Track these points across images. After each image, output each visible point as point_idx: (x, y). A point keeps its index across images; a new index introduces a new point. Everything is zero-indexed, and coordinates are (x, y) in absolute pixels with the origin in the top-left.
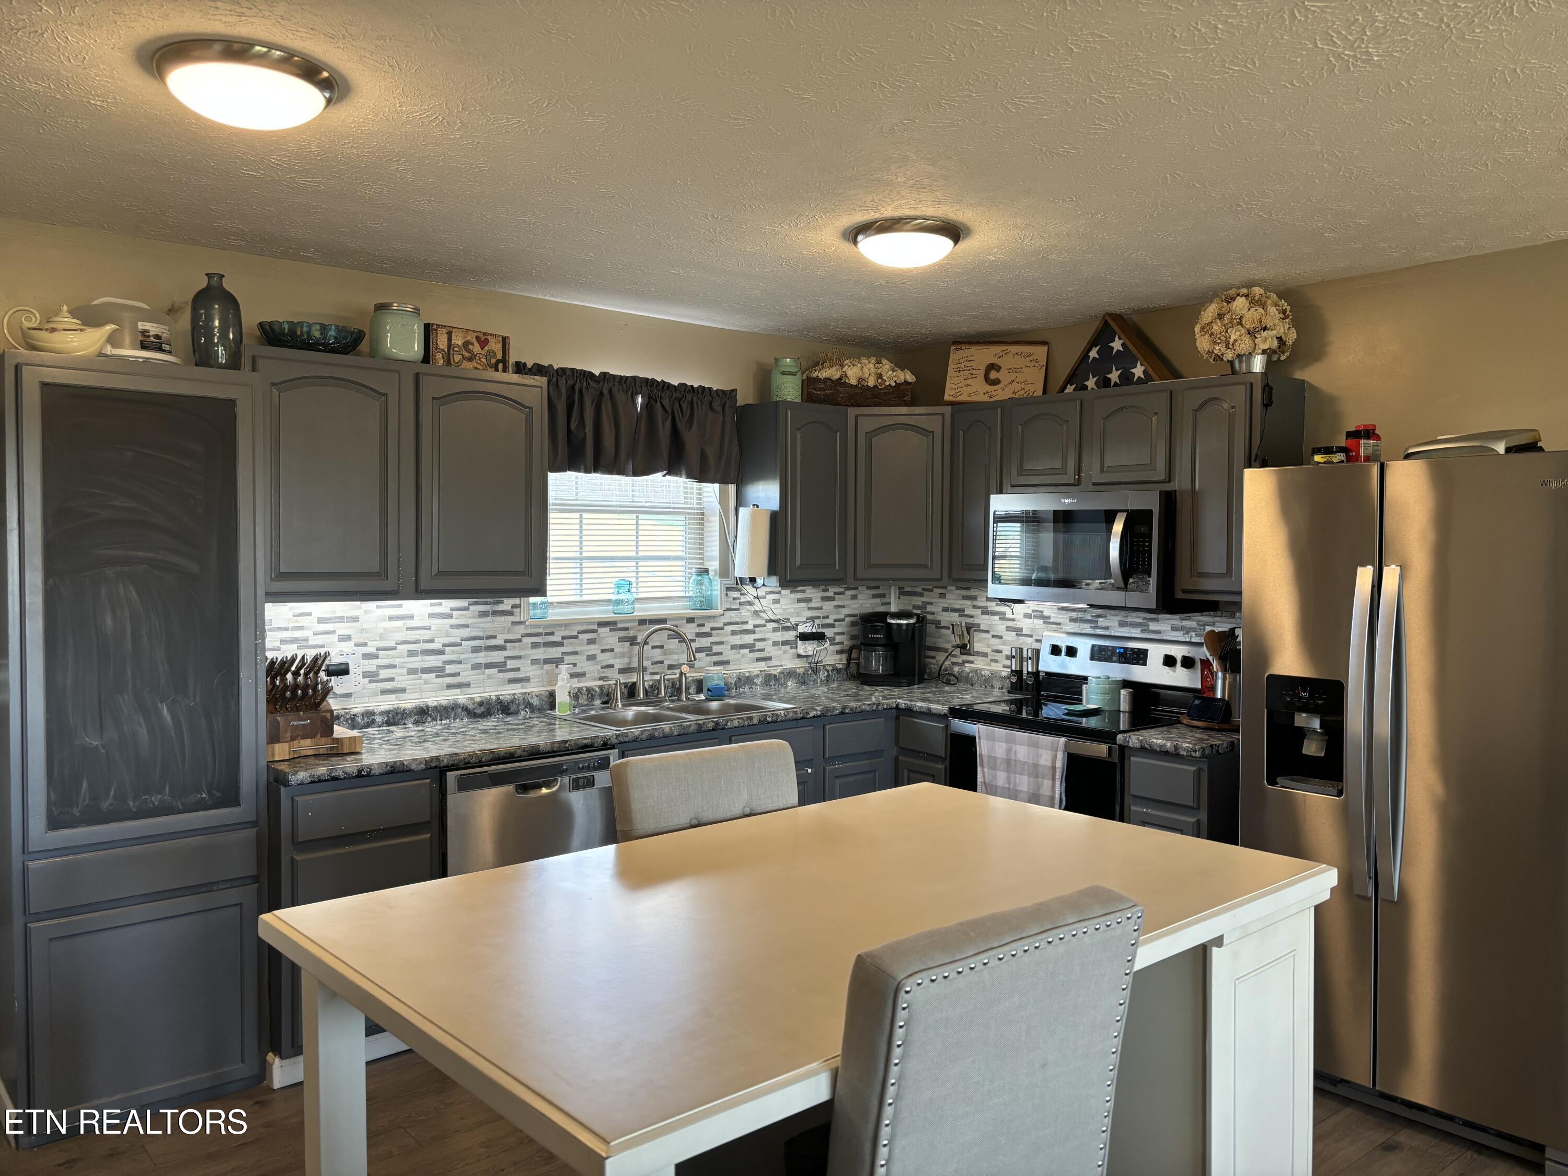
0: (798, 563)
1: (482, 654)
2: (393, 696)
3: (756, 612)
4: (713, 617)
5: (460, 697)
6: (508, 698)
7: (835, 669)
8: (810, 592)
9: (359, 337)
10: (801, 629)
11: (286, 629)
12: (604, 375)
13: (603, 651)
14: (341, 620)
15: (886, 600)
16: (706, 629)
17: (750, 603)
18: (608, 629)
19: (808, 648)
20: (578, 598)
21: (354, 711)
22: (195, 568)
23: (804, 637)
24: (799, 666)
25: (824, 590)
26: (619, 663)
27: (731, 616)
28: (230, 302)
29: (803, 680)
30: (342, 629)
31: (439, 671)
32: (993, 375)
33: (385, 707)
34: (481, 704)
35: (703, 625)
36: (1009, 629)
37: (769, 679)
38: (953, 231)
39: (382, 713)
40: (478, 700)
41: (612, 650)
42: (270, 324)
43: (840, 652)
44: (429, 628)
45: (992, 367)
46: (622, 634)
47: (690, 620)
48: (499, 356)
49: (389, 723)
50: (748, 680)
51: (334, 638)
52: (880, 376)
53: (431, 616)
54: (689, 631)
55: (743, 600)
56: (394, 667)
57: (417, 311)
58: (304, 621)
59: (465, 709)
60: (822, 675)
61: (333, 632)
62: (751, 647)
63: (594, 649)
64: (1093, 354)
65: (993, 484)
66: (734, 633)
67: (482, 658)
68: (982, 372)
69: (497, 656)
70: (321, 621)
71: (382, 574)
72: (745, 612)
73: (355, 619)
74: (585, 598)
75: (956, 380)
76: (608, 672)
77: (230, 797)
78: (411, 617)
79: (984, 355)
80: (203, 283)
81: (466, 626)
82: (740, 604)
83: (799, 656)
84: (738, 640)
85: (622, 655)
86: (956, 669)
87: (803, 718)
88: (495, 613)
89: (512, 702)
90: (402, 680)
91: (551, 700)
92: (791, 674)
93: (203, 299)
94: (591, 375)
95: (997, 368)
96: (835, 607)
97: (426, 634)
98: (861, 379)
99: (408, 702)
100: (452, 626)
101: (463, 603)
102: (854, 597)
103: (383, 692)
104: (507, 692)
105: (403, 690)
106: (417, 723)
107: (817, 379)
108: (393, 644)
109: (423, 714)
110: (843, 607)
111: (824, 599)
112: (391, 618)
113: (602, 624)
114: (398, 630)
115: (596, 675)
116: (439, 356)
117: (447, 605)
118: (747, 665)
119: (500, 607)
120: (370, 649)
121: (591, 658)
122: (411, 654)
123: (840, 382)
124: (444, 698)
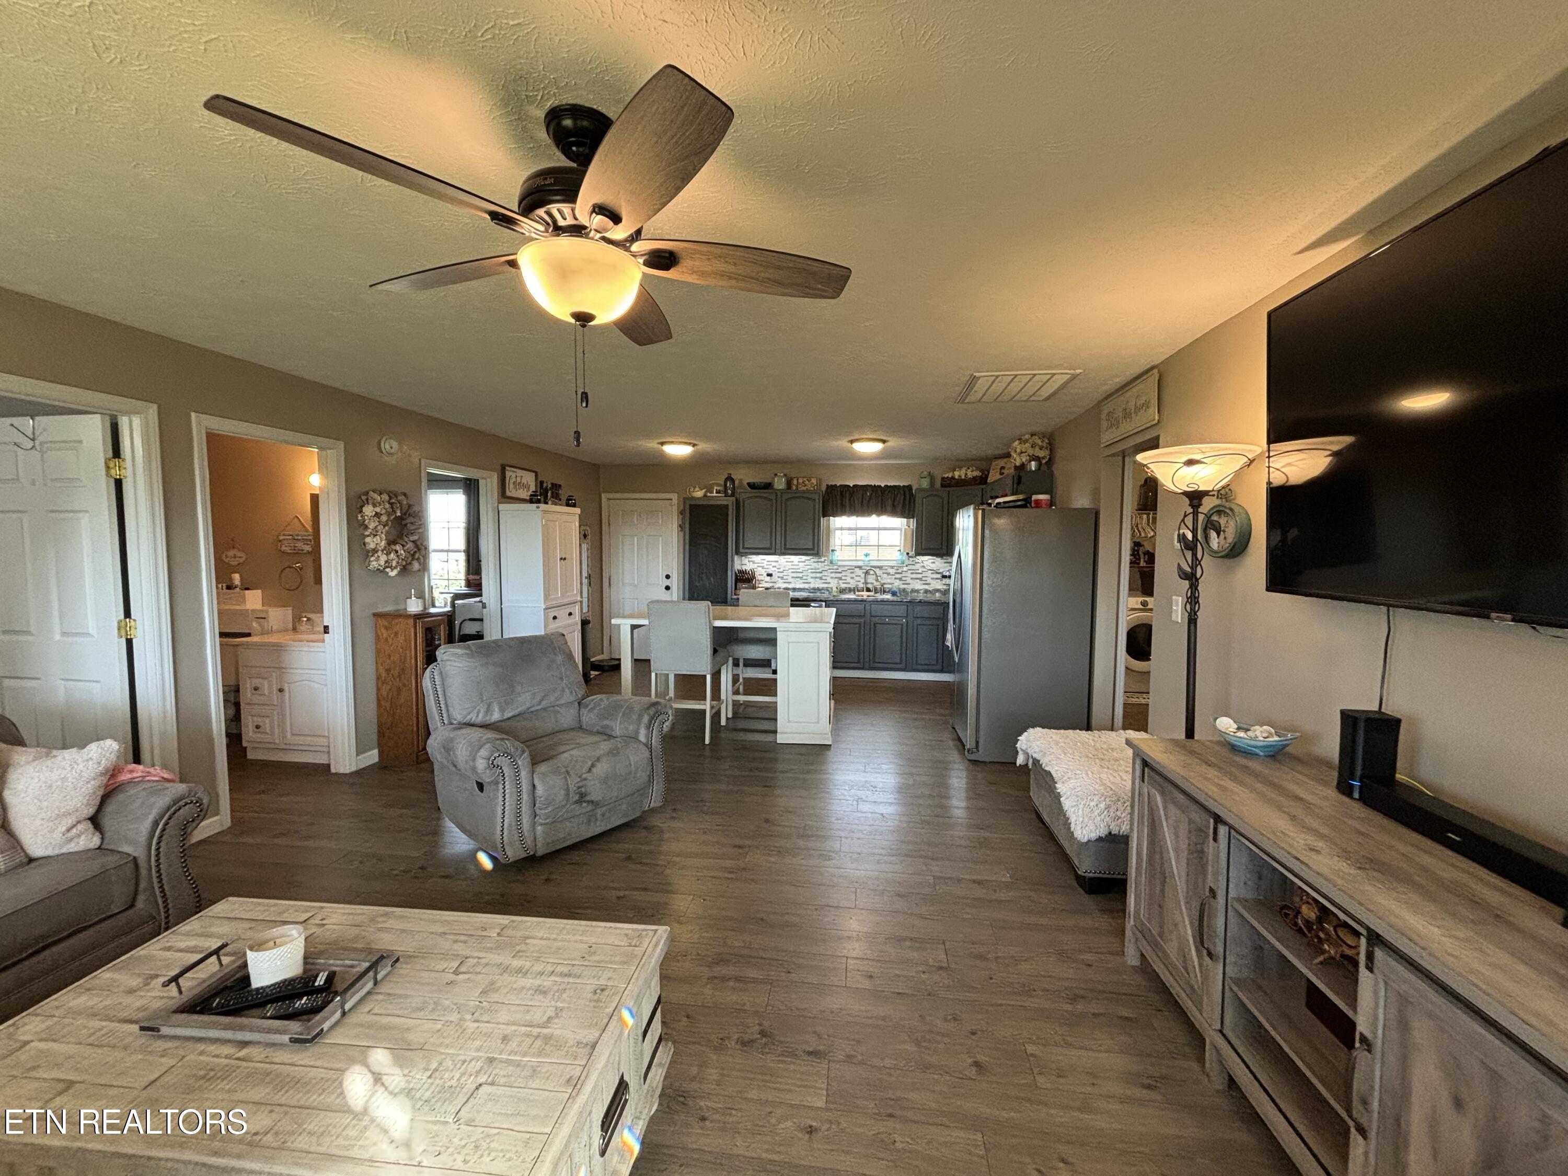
3: (923, 566)
4: (902, 567)
5: (806, 586)
9: (767, 484)
10: (945, 574)
12: (856, 485)
13: (857, 576)
16: (900, 571)
17: (920, 563)
18: (858, 569)
21: (775, 587)
22: (719, 547)
23: (945, 577)
24: (943, 588)
27: (911, 567)
28: (733, 481)
30: (774, 564)
31: (801, 578)
32: (1002, 472)
33: (783, 587)
34: (812, 589)
35: (898, 570)
37: (926, 591)
40: (811, 587)
41: (860, 576)
42: (750, 483)
44: (797, 564)
45: (1003, 468)
46: (864, 571)
47: (892, 568)
48: (815, 484)
50: (917, 591)
52: (967, 474)
53: (799, 561)
54: (892, 571)
55: (916, 561)
56: (788, 576)
57: (785, 475)
58: (763, 561)
59: (808, 590)
61: (771, 565)
62: (920, 579)
63: (853, 575)
66: (912, 573)
67: (814, 575)
68: (1000, 470)
69: (818, 575)
70: (768, 561)
71: (770, 549)
72: (917, 566)
73: (777, 562)
75: (992, 474)
76: (858, 583)
78: (793, 562)
79: (1001, 463)
80: (727, 476)
81: (810, 565)
82: (916, 563)
83: (944, 584)
84: (914, 576)
85: (863, 578)
89: (822, 589)
90: (790, 580)
92: (938, 590)
93: (727, 480)
94: (851, 486)
97: (797, 567)
98: (960, 476)
99: (791, 586)
100: (805, 565)
101: (808, 558)
103: (785, 583)
104: (822, 586)
105: (791, 583)
109: (794, 590)
112: (786, 561)
113: (856, 567)
115: (854, 584)
116: (793, 486)
117: (804, 558)
118: (918, 586)
119: (819, 560)
121: (852, 578)
123: (953, 478)
124: (802, 586)
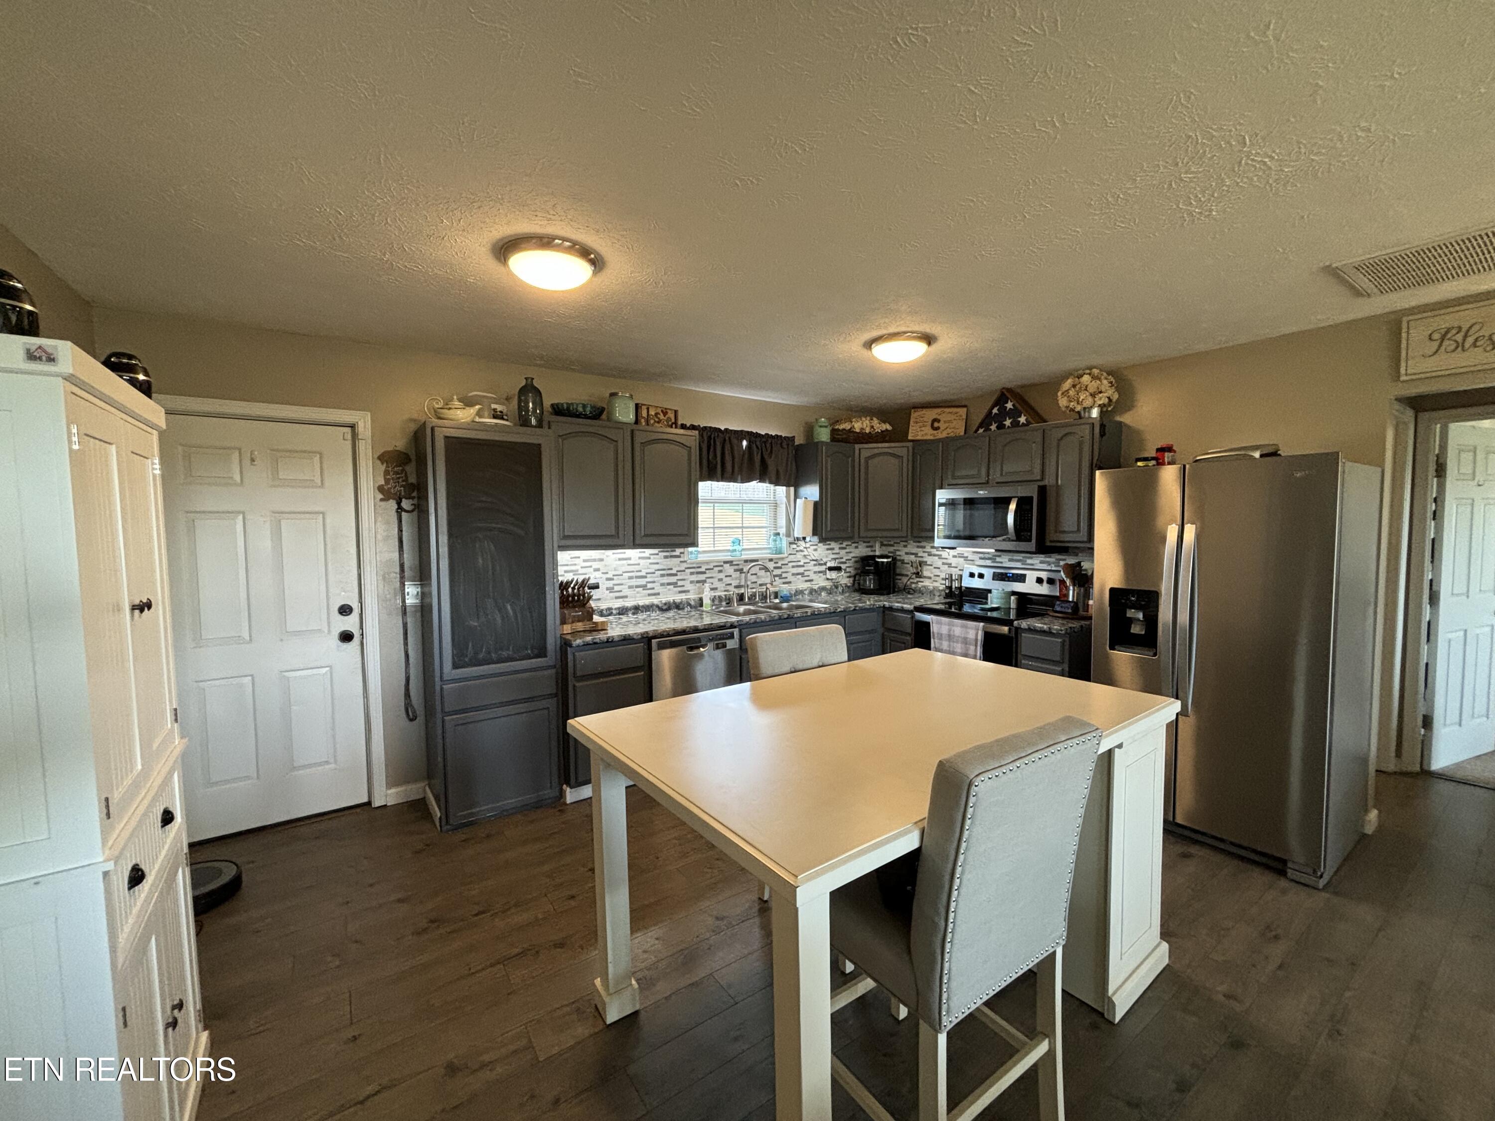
0: (829, 529)
1: (665, 578)
2: (621, 600)
3: (805, 556)
4: (782, 559)
5: (655, 600)
6: (679, 601)
7: (846, 586)
8: (833, 545)
9: (602, 410)
10: (829, 564)
11: (567, 565)
12: (726, 430)
13: (726, 576)
14: (595, 560)
15: (873, 549)
16: (779, 565)
17: (802, 551)
18: (728, 565)
19: (833, 575)
20: (712, 549)
21: (601, 608)
22: (522, 533)
23: (831, 569)
24: (828, 584)
25: (841, 544)
26: (735, 583)
27: (792, 558)
28: (538, 393)
29: (830, 592)
30: (596, 565)
31: (644, 587)
32: (936, 425)
33: (617, 606)
34: (665, 604)
35: (777, 563)
36: (943, 564)
37: (812, 591)
38: (929, 339)
39: (616, 609)
40: (664, 602)
41: (731, 576)
42: (557, 405)
43: (849, 577)
44: (639, 564)
45: (935, 420)
46: (736, 567)
47: (771, 560)
48: (673, 421)
49: (619, 614)
50: (801, 592)
51: (591, 570)
52: (872, 427)
53: (640, 558)
54: (771, 565)
55: (798, 549)
56: (622, 584)
57: (631, 397)
58: (577, 561)
59: (657, 606)
60: (840, 589)
61: (591, 567)
62: (802, 574)
63: (722, 576)
64: (995, 411)
65: (938, 483)
66: (793, 567)
67: (666, 580)
68: (930, 423)
69: (673, 579)
70: (584, 561)
71: (616, 536)
72: (799, 556)
73: (602, 560)
74: (716, 549)
75: (914, 428)
76: (728, 588)
77: (542, 652)
78: (630, 559)
79: (930, 414)
80: (523, 383)
81: (658, 563)
82: (797, 551)
83: (828, 579)
84: (795, 570)
85: (736, 579)
86: (913, 586)
87: (834, 612)
88: (672, 557)
89: (681, 603)
90: (626, 591)
91: (701, 602)
92: (823, 589)
93: (523, 391)
94: (719, 429)
95: (938, 421)
96: (847, 553)
97: (637, 568)
98: (862, 429)
99: (629, 603)
100: (651, 564)
101: (656, 551)
102: (856, 547)
103: (617, 598)
104: (678, 598)
105: (626, 597)
106: (634, 614)
107: (838, 430)
108: (621, 573)
109: (637, 609)
110: (850, 552)
111: (840, 548)
112: (620, 559)
113: (726, 562)
114: (623, 565)
115: (723, 589)
116: (643, 420)
117: (648, 552)
118: (800, 584)
119: (674, 554)
120: (610, 576)
121: (720, 580)
122: (631, 578)
123: (850, 431)
124: (647, 601)
